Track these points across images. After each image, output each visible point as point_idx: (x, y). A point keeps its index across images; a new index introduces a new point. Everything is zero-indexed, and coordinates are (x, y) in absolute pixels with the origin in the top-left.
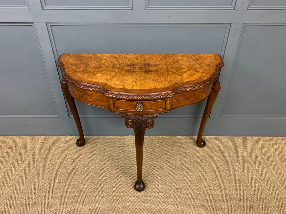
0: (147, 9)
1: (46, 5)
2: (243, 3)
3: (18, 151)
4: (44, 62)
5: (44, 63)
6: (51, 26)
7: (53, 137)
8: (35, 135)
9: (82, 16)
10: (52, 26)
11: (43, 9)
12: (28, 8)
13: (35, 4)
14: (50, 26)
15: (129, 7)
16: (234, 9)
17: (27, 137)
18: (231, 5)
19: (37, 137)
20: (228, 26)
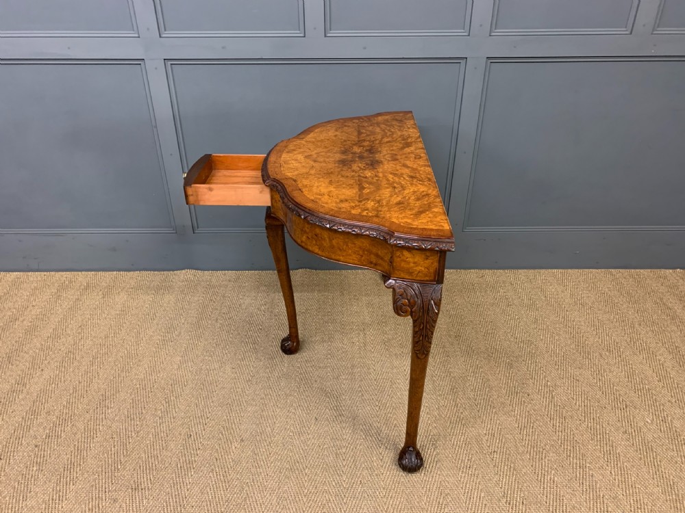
0: (328, 35)
1: (165, 30)
2: (481, 26)
3: (101, 293)
4: (156, 127)
5: (155, 130)
6: (171, 64)
7: (162, 273)
8: (129, 270)
9: (223, 48)
10: (173, 66)
11: (160, 37)
12: (137, 35)
13: (148, 29)
14: (169, 65)
15: (298, 32)
16: (469, 35)
17: (115, 273)
18: (464, 29)
19: (132, 273)
20: (463, 62)
